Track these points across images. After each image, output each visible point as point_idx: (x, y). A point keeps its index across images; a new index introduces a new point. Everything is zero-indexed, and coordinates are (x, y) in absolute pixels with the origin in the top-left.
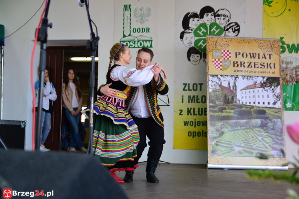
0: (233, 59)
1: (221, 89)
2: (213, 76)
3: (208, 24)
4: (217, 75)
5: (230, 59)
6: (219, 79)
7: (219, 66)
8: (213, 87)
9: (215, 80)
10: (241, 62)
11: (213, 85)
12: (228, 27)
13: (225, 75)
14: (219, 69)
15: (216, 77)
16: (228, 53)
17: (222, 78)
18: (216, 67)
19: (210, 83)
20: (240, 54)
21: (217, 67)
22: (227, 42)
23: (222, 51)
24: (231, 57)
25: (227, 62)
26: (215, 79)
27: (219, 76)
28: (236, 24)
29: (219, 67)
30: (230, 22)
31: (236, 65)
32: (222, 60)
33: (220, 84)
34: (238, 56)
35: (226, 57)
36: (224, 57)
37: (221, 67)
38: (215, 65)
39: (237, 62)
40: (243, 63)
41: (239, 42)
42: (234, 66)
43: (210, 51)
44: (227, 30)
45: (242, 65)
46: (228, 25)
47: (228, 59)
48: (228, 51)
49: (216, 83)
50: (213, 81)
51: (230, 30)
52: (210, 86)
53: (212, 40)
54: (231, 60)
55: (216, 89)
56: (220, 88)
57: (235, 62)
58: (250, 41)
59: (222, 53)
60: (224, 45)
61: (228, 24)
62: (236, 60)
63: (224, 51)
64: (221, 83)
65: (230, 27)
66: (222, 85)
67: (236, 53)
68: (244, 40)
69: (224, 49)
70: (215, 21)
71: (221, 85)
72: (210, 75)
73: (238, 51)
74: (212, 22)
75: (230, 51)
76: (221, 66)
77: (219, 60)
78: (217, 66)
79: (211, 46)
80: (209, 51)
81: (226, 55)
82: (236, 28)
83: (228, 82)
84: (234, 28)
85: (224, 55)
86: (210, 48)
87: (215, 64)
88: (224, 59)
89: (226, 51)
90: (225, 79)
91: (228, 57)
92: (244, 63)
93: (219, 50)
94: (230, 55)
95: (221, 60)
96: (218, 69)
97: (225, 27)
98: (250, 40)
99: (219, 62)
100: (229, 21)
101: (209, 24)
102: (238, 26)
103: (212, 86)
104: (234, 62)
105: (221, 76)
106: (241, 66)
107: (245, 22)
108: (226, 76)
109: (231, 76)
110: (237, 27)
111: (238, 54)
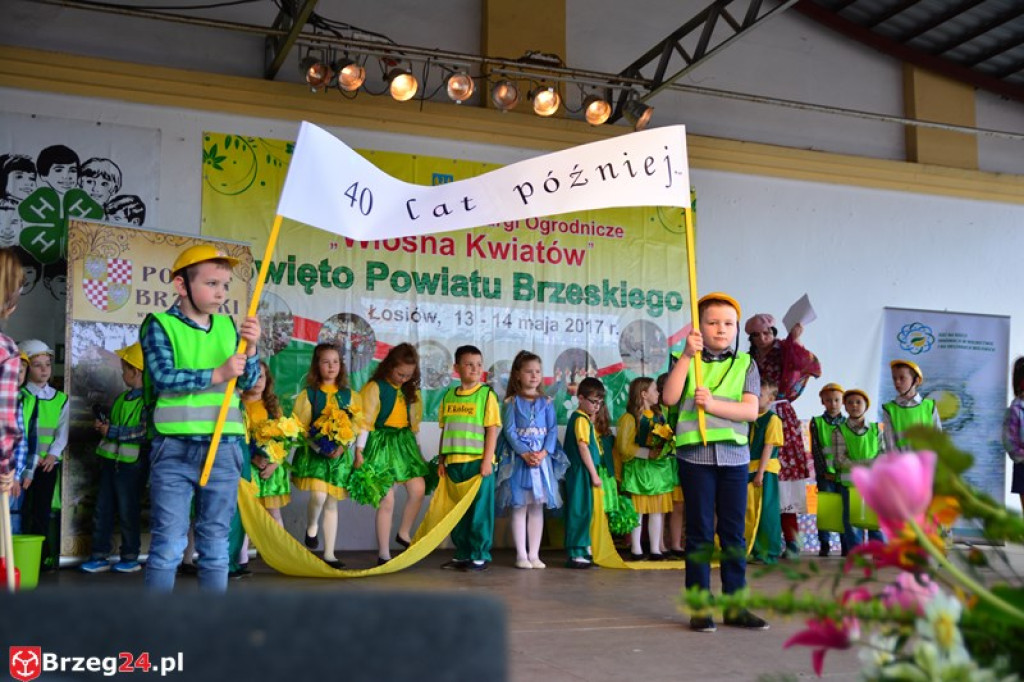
0: (137, 283)
1: (103, 359)
2: (83, 324)
3: (62, 191)
4: (93, 323)
5: (129, 282)
6: (99, 333)
7: (100, 298)
8: (83, 353)
9: (87, 335)
10: (156, 294)
11: (81, 347)
12: (116, 206)
13: (115, 324)
14: (100, 307)
15: (91, 327)
16: (124, 267)
17: (106, 332)
18: (91, 301)
19: (75, 342)
20: (154, 271)
21: (95, 302)
22: (122, 237)
23: (110, 261)
24: (133, 278)
25: (120, 289)
26: (89, 333)
27: (99, 325)
28: (136, 199)
29: (100, 302)
30: (119, 194)
31: (143, 300)
32: (109, 284)
33: (100, 345)
34: (149, 277)
35: (120, 276)
36: (115, 276)
37: (105, 303)
38: (90, 297)
39: (147, 292)
40: (160, 295)
41: (153, 242)
42: (138, 302)
43: (77, 259)
44: (113, 212)
45: (160, 301)
46: (114, 201)
47: (124, 282)
48: (125, 262)
49: (92, 342)
50: (81, 338)
51: (120, 213)
52: (74, 351)
53: (84, 230)
54: (130, 287)
55: (88, 357)
56: (100, 357)
57: (142, 293)
58: (181, 242)
59: (110, 266)
60: (114, 246)
61: (114, 197)
62: (144, 286)
63: (115, 261)
64: (104, 343)
65: (120, 207)
66: (107, 347)
67: (145, 269)
68: (165, 238)
69: (115, 257)
70: (81, 187)
71: (103, 348)
72: (76, 321)
73: (150, 264)
74: (73, 187)
75: (129, 263)
76: (105, 298)
77: (100, 283)
78: (95, 297)
79: (82, 244)
80: (75, 257)
81: (120, 271)
82: (136, 211)
83: (122, 341)
84: (131, 210)
85: (115, 271)
86: (78, 248)
87: (90, 292)
88: (115, 280)
89: (120, 262)
90: (113, 334)
91: (124, 277)
92: (165, 295)
93: (101, 256)
94: (129, 273)
95: (105, 284)
96: (96, 306)
97: (105, 205)
98: (181, 238)
99: (100, 288)
100: (117, 191)
101: (64, 191)
102: (141, 205)
103: (79, 351)
104: (138, 292)
105: (105, 324)
106: (156, 304)
107: (157, 199)
108: (117, 327)
109: (130, 326)
110: (138, 207)
111: (149, 271)
